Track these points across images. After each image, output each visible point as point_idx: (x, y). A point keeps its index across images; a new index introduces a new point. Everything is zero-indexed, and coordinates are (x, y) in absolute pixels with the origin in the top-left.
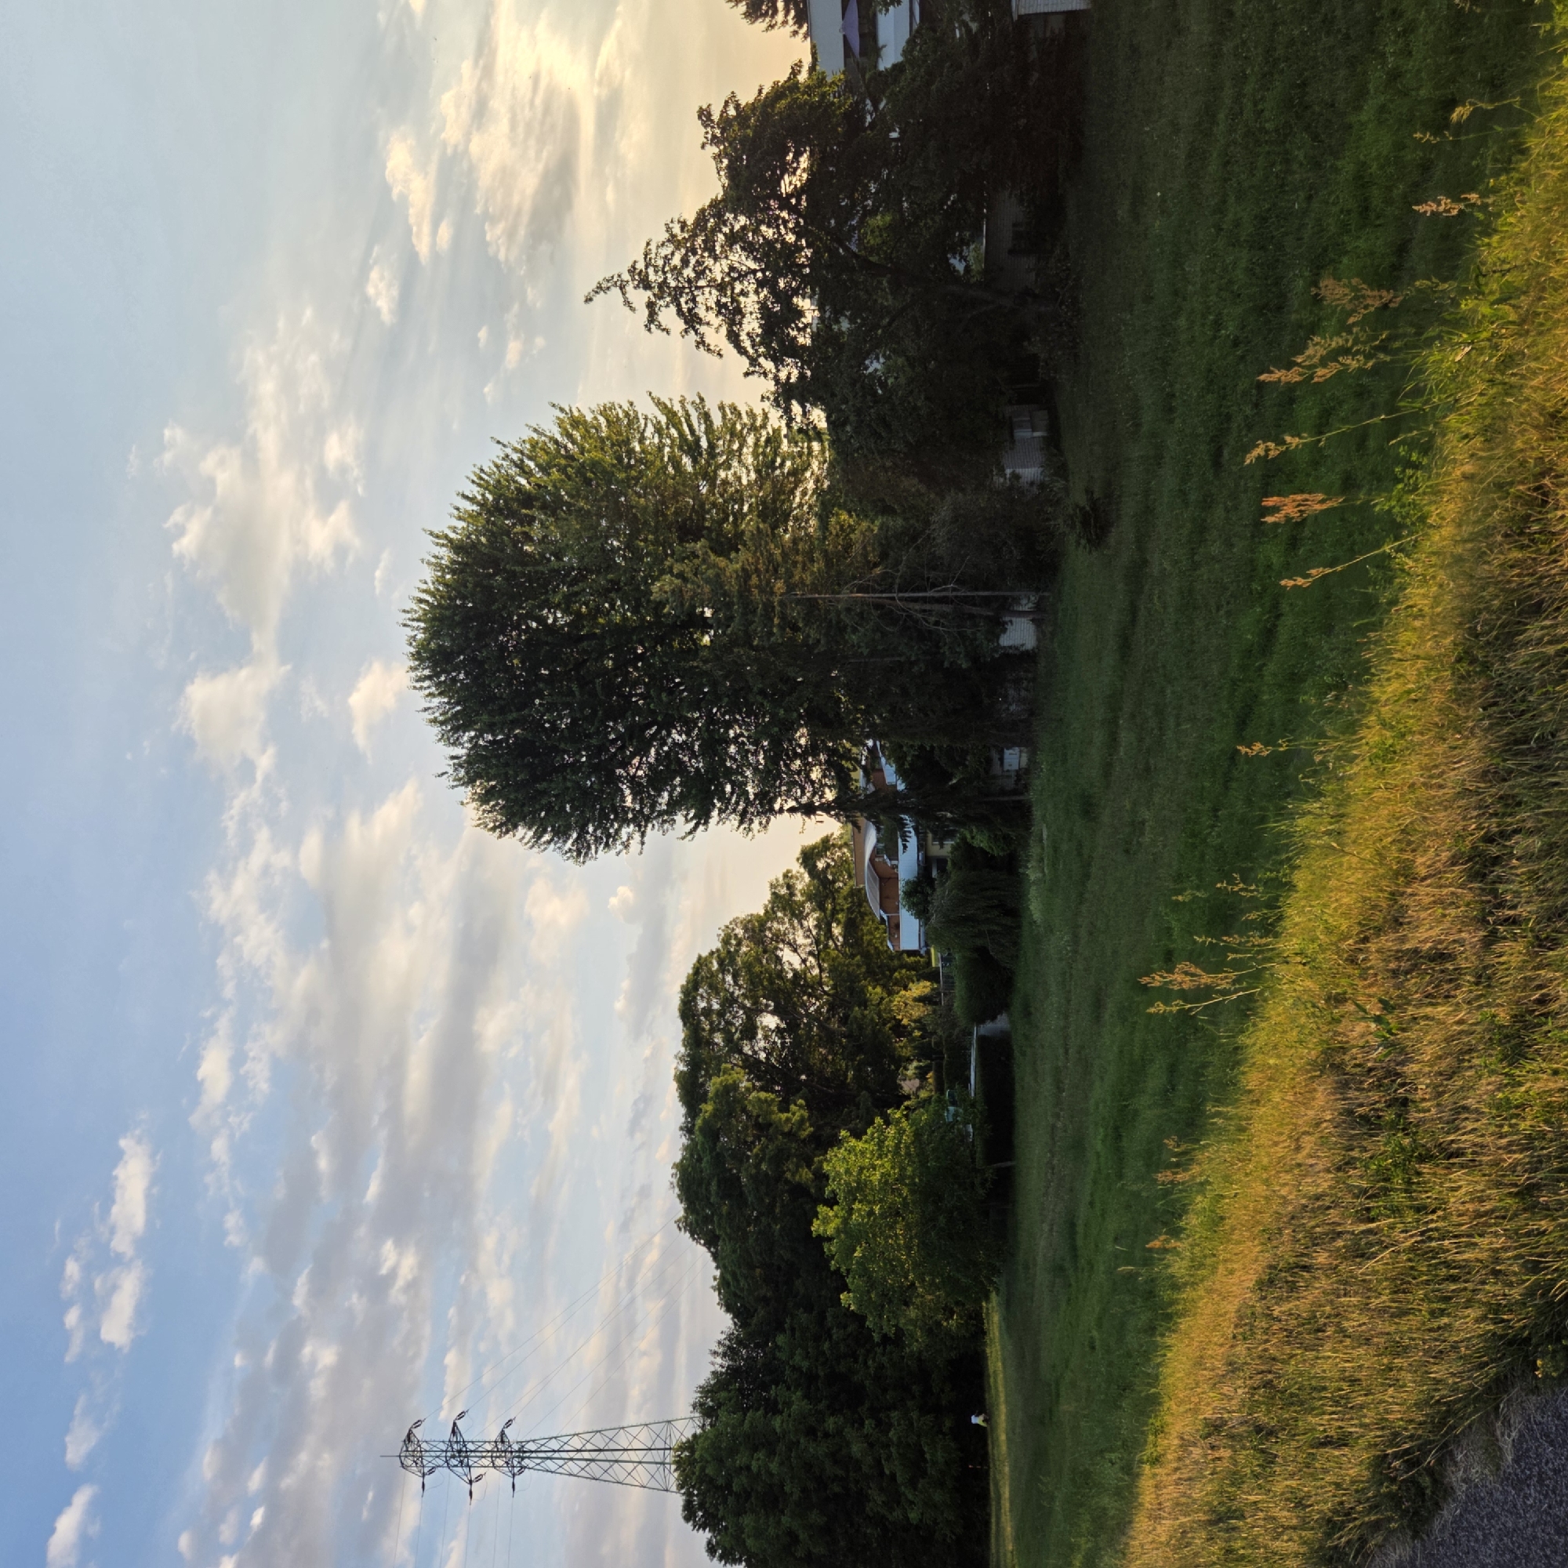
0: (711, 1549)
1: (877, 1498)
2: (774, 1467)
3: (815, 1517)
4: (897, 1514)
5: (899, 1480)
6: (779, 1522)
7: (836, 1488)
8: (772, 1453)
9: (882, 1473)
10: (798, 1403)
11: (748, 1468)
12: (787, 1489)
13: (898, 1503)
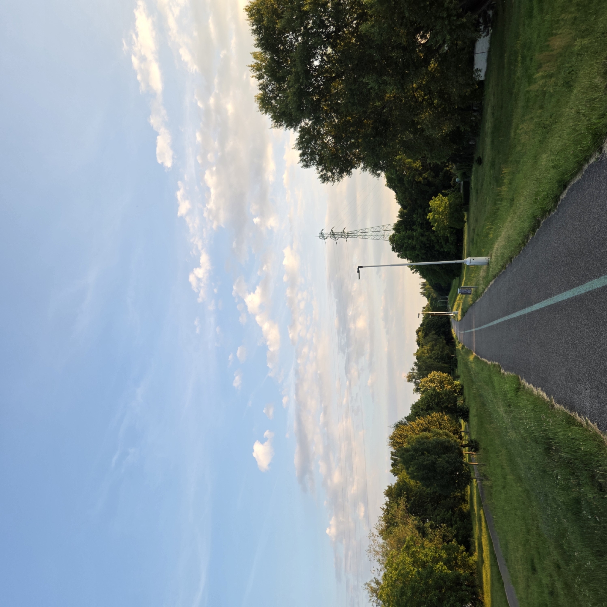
0: (398, 256)
1: (437, 247)
2: (414, 242)
3: (423, 251)
4: (442, 250)
5: (443, 243)
6: (415, 253)
7: (428, 245)
8: (413, 239)
9: (438, 242)
10: (419, 230)
11: (408, 242)
12: (417, 246)
13: (442, 247)
